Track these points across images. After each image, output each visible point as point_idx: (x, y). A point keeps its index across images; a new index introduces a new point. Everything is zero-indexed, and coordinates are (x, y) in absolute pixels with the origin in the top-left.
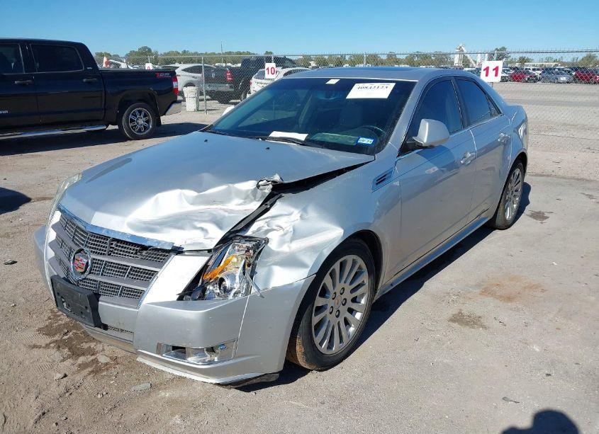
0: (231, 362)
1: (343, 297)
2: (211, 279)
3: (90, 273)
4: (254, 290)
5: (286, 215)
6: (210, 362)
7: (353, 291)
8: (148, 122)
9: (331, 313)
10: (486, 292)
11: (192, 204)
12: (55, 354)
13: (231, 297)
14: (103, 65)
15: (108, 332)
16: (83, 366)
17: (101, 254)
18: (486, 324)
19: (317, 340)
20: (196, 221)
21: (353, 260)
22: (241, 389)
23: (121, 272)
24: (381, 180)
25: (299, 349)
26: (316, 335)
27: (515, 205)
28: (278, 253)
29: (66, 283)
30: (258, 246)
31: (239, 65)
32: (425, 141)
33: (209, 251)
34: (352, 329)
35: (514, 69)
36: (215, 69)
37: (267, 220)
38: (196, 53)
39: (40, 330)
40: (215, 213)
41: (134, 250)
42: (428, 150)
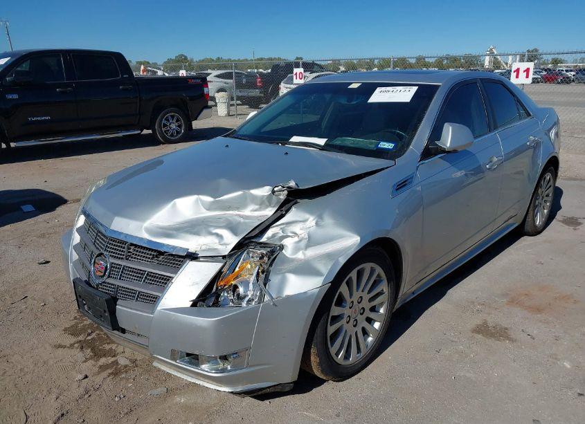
0: (244, 370)
1: (361, 306)
2: (225, 285)
3: (109, 277)
4: (267, 298)
5: (301, 221)
6: (223, 371)
7: (371, 300)
8: (180, 126)
9: (348, 323)
10: (513, 302)
11: (209, 209)
12: (78, 355)
13: (244, 304)
14: (140, 73)
15: (126, 335)
16: (103, 368)
17: (120, 258)
18: (513, 336)
19: (333, 350)
20: (212, 226)
21: (372, 268)
22: (255, 397)
23: (138, 277)
24: (401, 186)
25: (314, 360)
26: (332, 344)
27: (545, 211)
28: (293, 260)
29: (86, 287)
30: (272, 252)
31: (270, 71)
32: (448, 145)
33: (224, 257)
34: (370, 339)
35: (546, 70)
36: (246, 75)
37: (282, 226)
38: (230, 60)
39: (65, 330)
40: (230, 218)
41: (151, 255)
42: (451, 155)
